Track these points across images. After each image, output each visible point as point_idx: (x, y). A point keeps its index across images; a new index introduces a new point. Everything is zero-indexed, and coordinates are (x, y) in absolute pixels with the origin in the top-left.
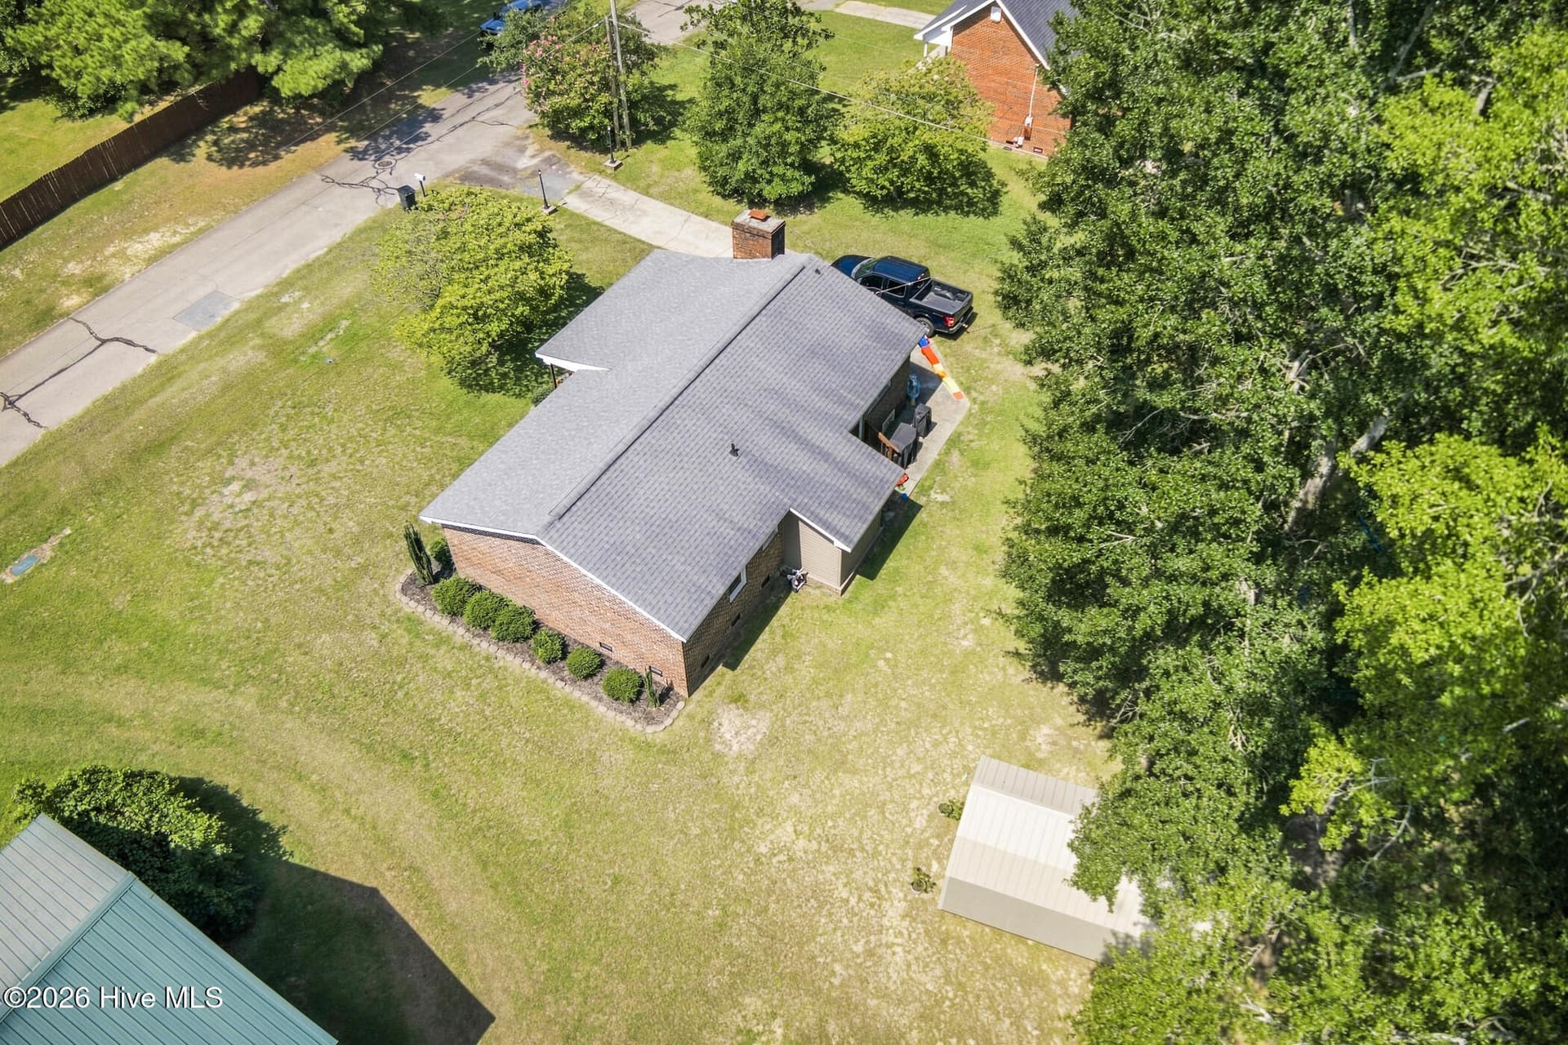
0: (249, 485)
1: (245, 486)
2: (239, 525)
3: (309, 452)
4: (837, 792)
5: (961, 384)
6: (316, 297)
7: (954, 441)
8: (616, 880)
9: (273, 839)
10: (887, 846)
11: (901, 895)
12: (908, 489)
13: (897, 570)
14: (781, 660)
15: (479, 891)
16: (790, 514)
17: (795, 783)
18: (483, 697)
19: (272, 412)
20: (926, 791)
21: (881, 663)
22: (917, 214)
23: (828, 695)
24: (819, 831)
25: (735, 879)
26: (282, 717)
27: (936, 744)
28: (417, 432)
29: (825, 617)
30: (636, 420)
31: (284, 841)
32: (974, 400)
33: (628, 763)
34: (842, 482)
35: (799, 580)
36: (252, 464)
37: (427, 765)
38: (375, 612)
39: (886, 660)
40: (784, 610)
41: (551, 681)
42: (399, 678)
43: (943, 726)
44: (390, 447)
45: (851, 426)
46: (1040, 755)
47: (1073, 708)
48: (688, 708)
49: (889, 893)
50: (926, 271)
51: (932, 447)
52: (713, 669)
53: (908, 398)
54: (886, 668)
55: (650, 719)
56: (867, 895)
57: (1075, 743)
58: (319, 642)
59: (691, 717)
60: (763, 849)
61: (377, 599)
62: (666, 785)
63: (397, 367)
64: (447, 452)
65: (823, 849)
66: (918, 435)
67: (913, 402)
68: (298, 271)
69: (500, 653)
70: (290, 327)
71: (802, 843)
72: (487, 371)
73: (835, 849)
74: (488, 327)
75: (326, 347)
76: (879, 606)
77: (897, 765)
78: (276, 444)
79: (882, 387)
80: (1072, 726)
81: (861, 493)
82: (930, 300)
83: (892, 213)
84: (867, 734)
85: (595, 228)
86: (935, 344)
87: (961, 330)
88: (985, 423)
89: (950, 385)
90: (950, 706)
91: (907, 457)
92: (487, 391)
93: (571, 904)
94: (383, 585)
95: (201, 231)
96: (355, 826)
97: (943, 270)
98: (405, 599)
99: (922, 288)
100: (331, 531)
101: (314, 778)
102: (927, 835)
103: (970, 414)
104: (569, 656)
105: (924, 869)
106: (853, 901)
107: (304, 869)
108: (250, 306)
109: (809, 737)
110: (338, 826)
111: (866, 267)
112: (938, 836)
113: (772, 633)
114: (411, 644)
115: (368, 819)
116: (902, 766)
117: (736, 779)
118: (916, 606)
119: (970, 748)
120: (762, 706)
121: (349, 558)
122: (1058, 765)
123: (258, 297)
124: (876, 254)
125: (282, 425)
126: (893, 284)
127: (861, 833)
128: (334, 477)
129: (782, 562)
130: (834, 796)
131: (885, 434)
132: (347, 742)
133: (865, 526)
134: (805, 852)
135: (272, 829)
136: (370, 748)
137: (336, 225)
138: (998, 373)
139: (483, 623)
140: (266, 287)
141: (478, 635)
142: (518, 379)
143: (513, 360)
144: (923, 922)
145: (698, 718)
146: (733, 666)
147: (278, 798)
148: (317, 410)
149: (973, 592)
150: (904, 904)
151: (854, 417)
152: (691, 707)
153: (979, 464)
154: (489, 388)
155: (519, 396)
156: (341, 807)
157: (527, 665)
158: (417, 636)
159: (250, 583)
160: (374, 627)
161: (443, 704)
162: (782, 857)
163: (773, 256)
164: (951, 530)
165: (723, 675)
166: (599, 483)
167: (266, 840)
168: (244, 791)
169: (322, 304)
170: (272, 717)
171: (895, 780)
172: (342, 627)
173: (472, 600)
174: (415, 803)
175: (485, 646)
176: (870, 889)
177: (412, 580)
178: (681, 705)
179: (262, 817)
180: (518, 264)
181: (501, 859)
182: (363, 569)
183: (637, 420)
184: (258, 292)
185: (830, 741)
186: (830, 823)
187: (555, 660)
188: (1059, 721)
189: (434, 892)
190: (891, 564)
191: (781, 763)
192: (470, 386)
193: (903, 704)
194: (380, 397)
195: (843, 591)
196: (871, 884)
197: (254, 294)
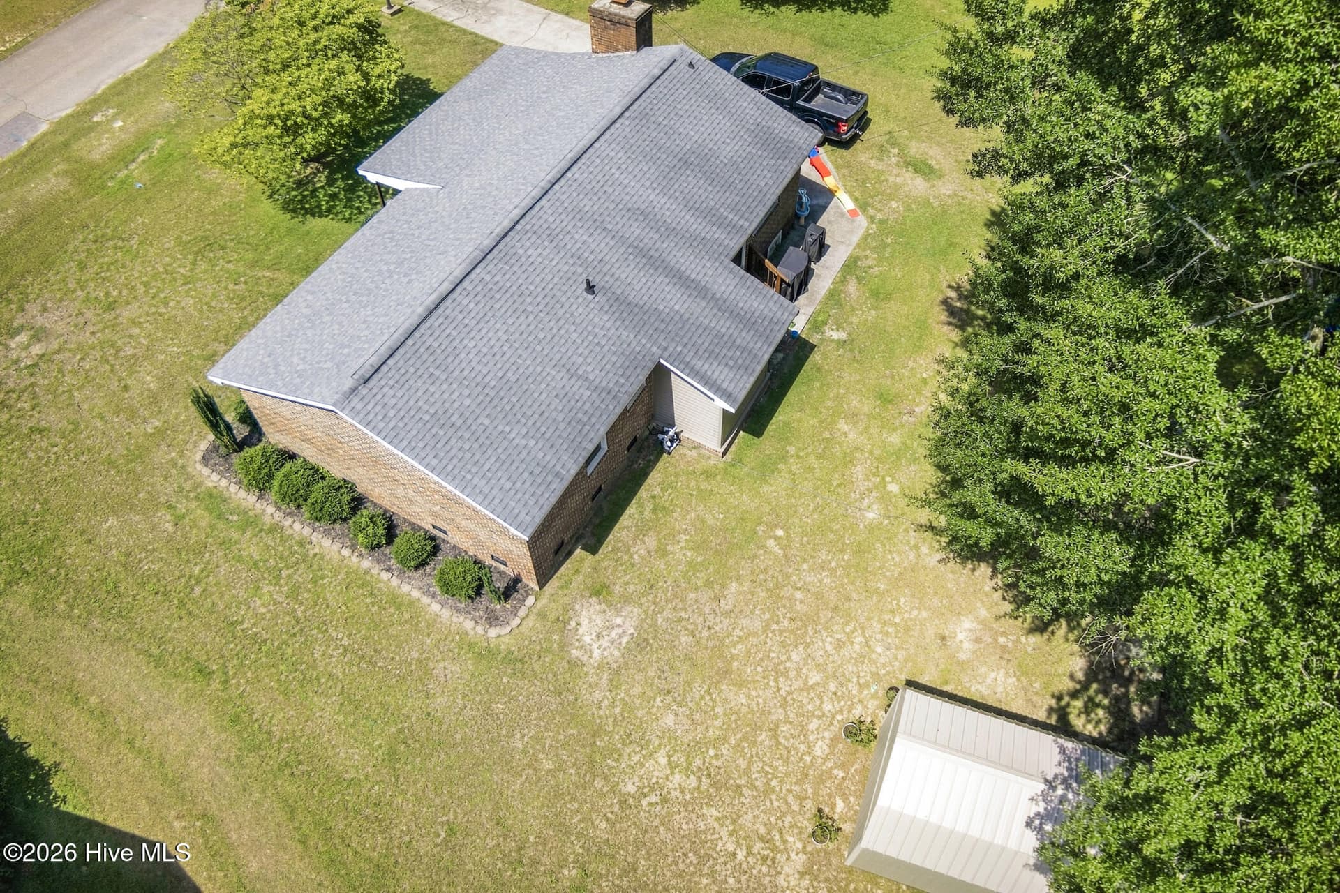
0: (39, 335)
1: (33, 337)
2: (22, 385)
3: (107, 294)
4: (719, 710)
5: (856, 200)
6: (131, 114)
7: (850, 266)
8: (451, 831)
9: (43, 780)
10: (782, 782)
11: (799, 845)
12: (799, 326)
13: (787, 425)
14: (651, 541)
15: (284, 847)
16: (659, 366)
17: (669, 699)
18: (295, 592)
19: (71, 248)
20: (827, 707)
21: (771, 543)
22: (800, 10)
23: (708, 584)
24: (699, 762)
25: (596, 828)
26: (59, 623)
27: (839, 645)
28: (231, 266)
29: (703, 485)
30: (469, 249)
31: (56, 784)
32: (872, 219)
33: (467, 676)
34: (725, 326)
35: (672, 441)
36: (45, 309)
37: (226, 682)
38: (171, 488)
39: (776, 538)
40: (655, 477)
41: (375, 571)
42: (197, 569)
43: (847, 623)
44: (199, 284)
45: (733, 253)
46: (962, 656)
47: (999, 593)
48: (539, 605)
49: (785, 842)
50: (815, 69)
51: (825, 275)
52: (569, 554)
53: (797, 217)
54: (776, 549)
55: (492, 620)
56: (758, 847)
57: (1002, 640)
58: (105, 526)
59: (542, 615)
60: (631, 788)
61: (174, 471)
62: (512, 705)
63: (213, 191)
64: (264, 289)
65: (704, 787)
66: (810, 261)
67: (802, 221)
68: (113, 87)
69: (316, 537)
70: (99, 148)
71: (677, 778)
72: (315, 190)
73: (717, 786)
74: (300, 140)
75: (137, 171)
76: (767, 470)
77: (793, 674)
78: (72, 286)
79: (769, 204)
80: (998, 618)
81: (745, 337)
82: (818, 103)
83: (772, 9)
84: (756, 634)
85: (443, 28)
86: (824, 154)
87: (855, 138)
88: (885, 246)
89: (844, 200)
90: (854, 595)
91: (795, 288)
92: (313, 215)
93: (396, 863)
94: (182, 456)
95: (16, 47)
96: (139, 762)
97: (832, 70)
98: (206, 471)
99: (812, 87)
100: (126, 388)
101: (94, 700)
102: (830, 764)
103: (866, 237)
104: (397, 540)
105: (826, 810)
106: (741, 855)
107: (78, 818)
108: (58, 128)
109: (685, 639)
110: (119, 762)
111: (745, 66)
112: (843, 766)
113: (641, 506)
114: (212, 527)
115: (155, 753)
116: (799, 675)
117: (597, 696)
118: (810, 469)
119: (879, 650)
120: (627, 600)
121: (145, 421)
122: (983, 669)
123: (68, 116)
124: (757, 51)
125: (81, 262)
126: (777, 83)
127: (750, 763)
128: (134, 323)
129: (653, 417)
130: (716, 717)
131: (771, 260)
132: (133, 653)
133: (752, 380)
134: (682, 791)
135: (42, 768)
136: (159, 662)
137: (160, 34)
138: (897, 187)
139: (295, 499)
140: (78, 105)
141: (291, 514)
142: (350, 200)
143: (343, 179)
144: (827, 880)
145: (552, 617)
146: (593, 549)
147: (50, 728)
148: (120, 244)
149: (877, 452)
150: (803, 857)
151: (737, 242)
152: (544, 601)
153: (879, 295)
154: (315, 212)
155: (349, 220)
156: (123, 737)
157: (346, 552)
158: (219, 517)
159: (31, 455)
160: (171, 507)
161: (246, 602)
162: (654, 798)
163: (638, 49)
164: (850, 376)
165: (582, 560)
166: (417, 334)
167: (34, 782)
168: (11, 718)
169: (136, 122)
170: (48, 623)
171: (789, 693)
172: (133, 507)
173: (280, 474)
174: (211, 732)
175: (298, 527)
176: (762, 839)
177: (214, 449)
178: (530, 600)
179: (31, 752)
180: (333, 64)
181: (313, 804)
182: (160, 433)
183: (469, 251)
184: (69, 111)
185: (710, 644)
186: (712, 752)
187: (379, 546)
188: (983, 613)
189: (230, 846)
190: (782, 416)
191: (651, 674)
192: (294, 211)
193: (799, 595)
194: (191, 225)
195: (724, 454)
196: (763, 831)
197: (63, 114)
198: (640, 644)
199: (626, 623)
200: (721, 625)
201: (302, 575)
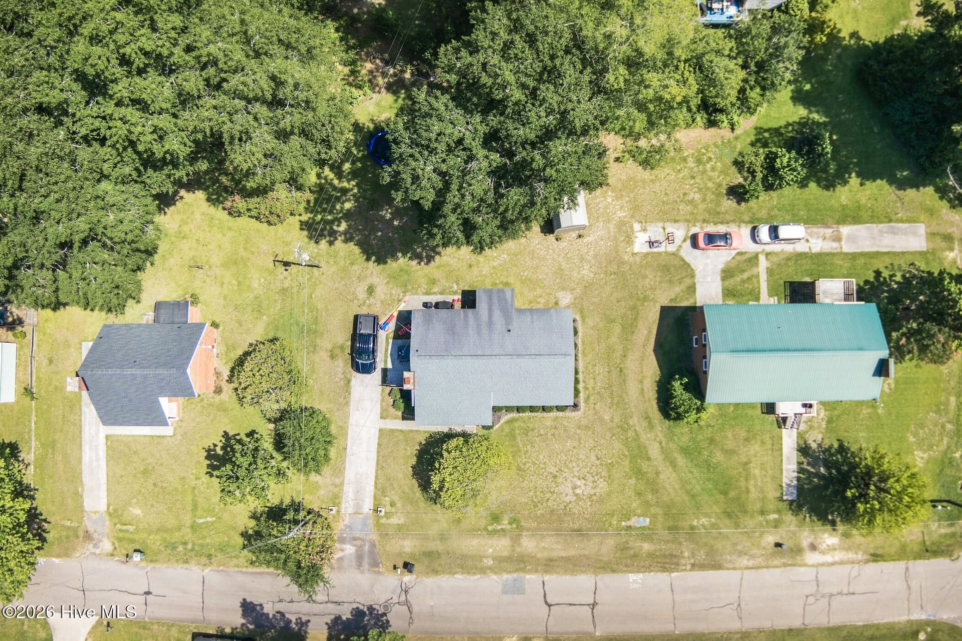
0: (574, 488)
2: (589, 475)
4: (568, 267)
5: (399, 304)
7: (429, 294)
8: (618, 302)
13: (493, 285)
15: (639, 329)
17: (571, 277)
23: (542, 283)
24: (580, 265)
25: (602, 277)
26: (632, 408)
32: (405, 296)
37: (619, 364)
39: (523, 274)
42: (603, 390)
54: (526, 273)
56: (589, 247)
58: (607, 418)
60: (592, 275)
62: (590, 306)
65: (584, 262)
68: (474, 574)
70: (504, 545)
71: (585, 267)
73: (583, 259)
75: (504, 524)
78: (555, 496)
84: (548, 267)
87: (372, 315)
88: (413, 288)
93: (629, 308)
96: (644, 367)
100: (574, 448)
103: (412, 294)
106: (592, 249)
109: (557, 281)
115: (640, 366)
117: (578, 291)
118: (501, 275)
121: (579, 435)
125: (546, 502)
127: (575, 256)
132: (626, 387)
134: (587, 265)
136: (624, 381)
153: (434, 282)
159: (604, 453)
160: (594, 409)
161: (602, 374)
162: (591, 270)
164: (467, 278)
170: (633, 411)
174: (630, 359)
181: (629, 330)
185: (555, 275)
186: (577, 264)
191: (568, 284)
193: (534, 263)
196: (586, 247)
197: (495, 577)
198: (563, 289)
199: (560, 294)
200: (550, 275)
201: (590, 367)
